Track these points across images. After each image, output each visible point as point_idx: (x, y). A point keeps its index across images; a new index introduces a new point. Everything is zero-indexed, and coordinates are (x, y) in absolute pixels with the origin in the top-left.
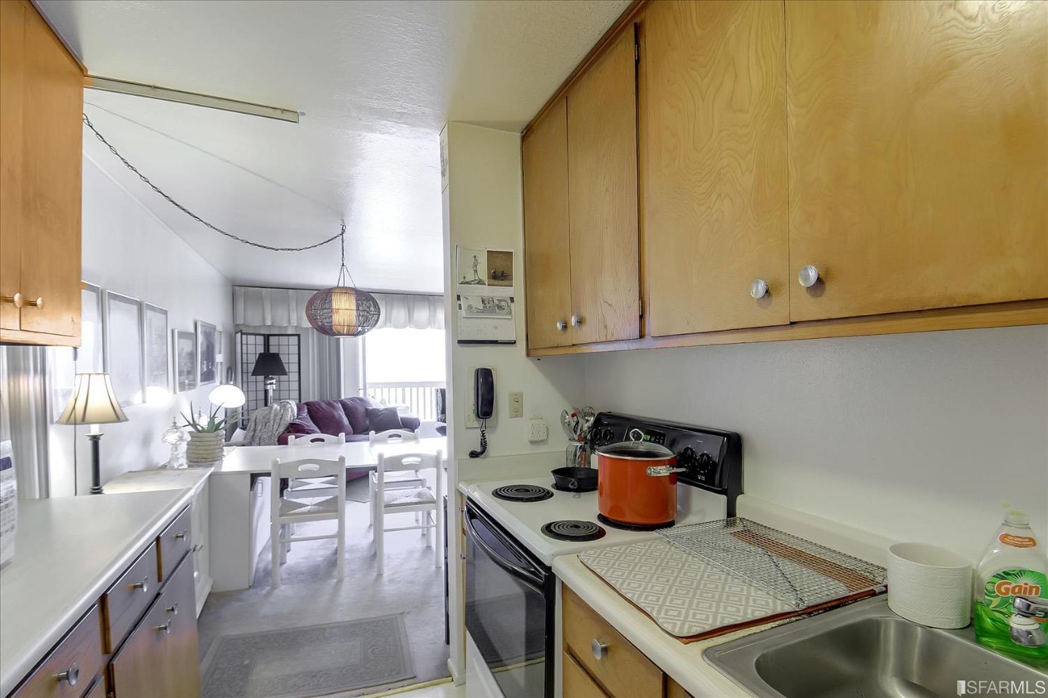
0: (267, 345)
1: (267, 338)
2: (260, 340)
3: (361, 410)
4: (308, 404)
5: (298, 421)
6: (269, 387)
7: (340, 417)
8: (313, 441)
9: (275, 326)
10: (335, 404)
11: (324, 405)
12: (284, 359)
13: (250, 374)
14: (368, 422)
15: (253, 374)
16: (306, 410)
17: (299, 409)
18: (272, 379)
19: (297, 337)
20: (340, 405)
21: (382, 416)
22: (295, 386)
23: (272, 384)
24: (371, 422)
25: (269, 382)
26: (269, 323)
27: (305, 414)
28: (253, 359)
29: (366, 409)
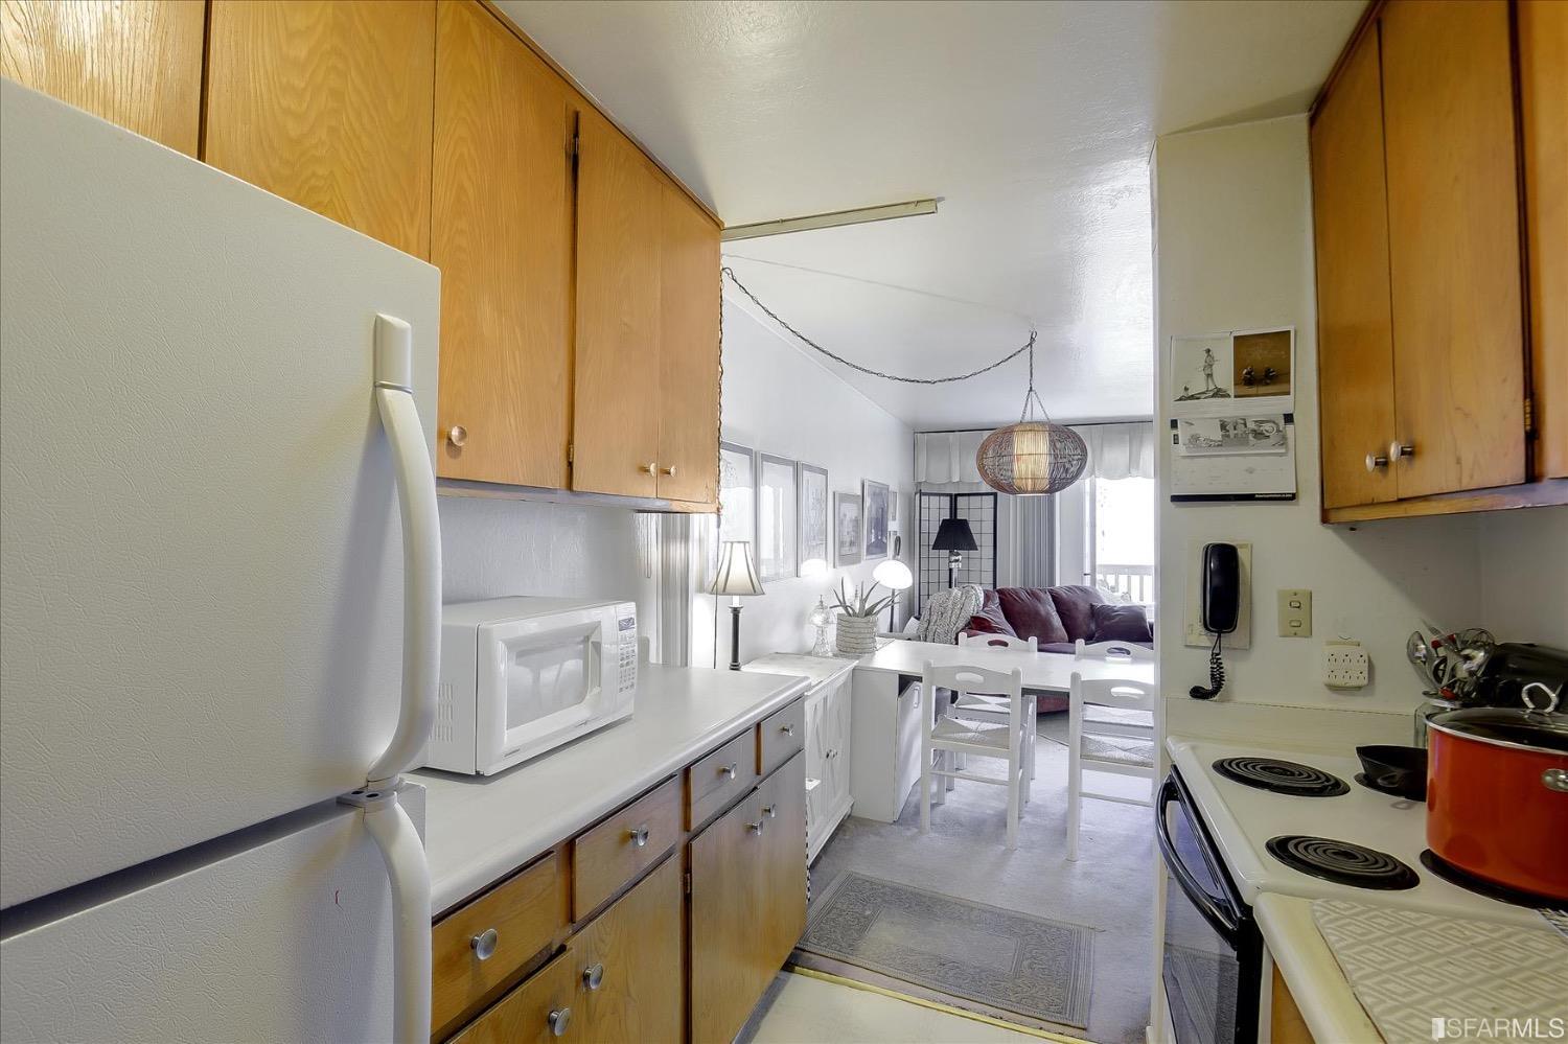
0: (954, 509)
1: (954, 498)
2: (946, 501)
3: (1083, 606)
4: (1000, 592)
5: (982, 615)
6: (953, 565)
7: (1048, 613)
8: (991, 643)
9: (963, 483)
10: (1042, 594)
11: (1023, 595)
12: (973, 528)
13: (931, 547)
14: (1093, 627)
15: (935, 547)
16: (998, 600)
17: (987, 597)
18: (958, 554)
19: (992, 497)
20: (1050, 597)
21: (1117, 619)
22: (988, 565)
23: (957, 561)
24: (1097, 626)
25: (953, 558)
26: (956, 479)
27: (995, 604)
28: (935, 530)
29: (1092, 606)
